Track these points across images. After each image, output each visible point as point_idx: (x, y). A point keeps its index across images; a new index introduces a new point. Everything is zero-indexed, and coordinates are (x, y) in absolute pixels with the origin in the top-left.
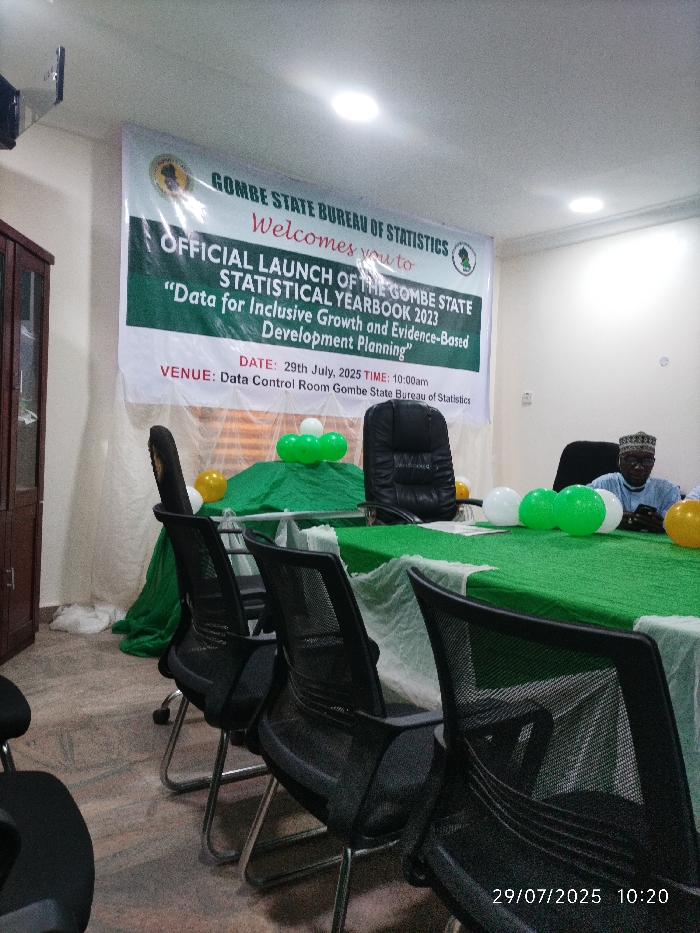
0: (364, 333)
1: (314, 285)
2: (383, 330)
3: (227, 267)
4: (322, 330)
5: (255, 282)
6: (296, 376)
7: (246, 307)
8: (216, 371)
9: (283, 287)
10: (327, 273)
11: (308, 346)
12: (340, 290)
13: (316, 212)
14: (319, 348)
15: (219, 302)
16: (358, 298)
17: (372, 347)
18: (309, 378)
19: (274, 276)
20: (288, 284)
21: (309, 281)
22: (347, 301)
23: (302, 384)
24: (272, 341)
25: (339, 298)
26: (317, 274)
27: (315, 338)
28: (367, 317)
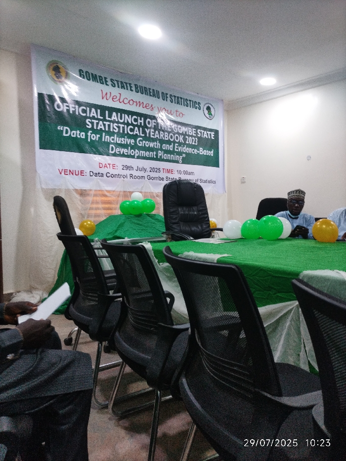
0: (161, 149)
1: (134, 126)
2: (171, 148)
3: (90, 118)
4: (140, 148)
5: (104, 125)
6: (128, 172)
7: (100, 138)
8: (87, 171)
9: (119, 127)
10: (141, 120)
11: (133, 157)
12: (147, 128)
13: (134, 88)
14: (138, 157)
15: (87, 136)
16: (157, 132)
17: (165, 156)
18: (135, 173)
19: (114, 122)
20: (121, 126)
21: (132, 124)
22: (152, 134)
23: (131, 176)
24: (115, 155)
25: (148, 132)
26: (136, 120)
27: (137, 153)
28: (162, 142)
